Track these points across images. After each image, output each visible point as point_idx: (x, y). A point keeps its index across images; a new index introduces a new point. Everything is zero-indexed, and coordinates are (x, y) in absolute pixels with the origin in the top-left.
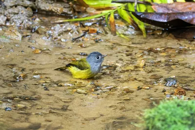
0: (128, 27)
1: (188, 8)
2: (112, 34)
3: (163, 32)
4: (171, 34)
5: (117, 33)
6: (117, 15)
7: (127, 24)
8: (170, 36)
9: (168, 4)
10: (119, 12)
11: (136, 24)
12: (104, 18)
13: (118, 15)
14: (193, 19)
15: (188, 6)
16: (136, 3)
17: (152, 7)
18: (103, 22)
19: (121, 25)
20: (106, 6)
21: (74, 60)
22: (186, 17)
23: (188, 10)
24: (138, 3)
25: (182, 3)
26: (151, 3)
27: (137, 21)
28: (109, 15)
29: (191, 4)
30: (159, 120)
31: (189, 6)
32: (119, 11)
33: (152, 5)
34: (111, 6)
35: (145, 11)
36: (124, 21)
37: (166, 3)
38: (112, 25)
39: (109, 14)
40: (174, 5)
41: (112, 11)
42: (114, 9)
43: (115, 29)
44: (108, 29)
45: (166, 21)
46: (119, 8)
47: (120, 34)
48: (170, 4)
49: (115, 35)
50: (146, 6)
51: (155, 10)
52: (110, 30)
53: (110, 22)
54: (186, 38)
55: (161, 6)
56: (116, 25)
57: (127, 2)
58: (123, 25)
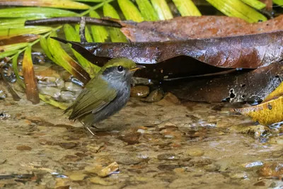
0: (66, 80)
1: (209, 30)
2: (29, 99)
3: (151, 89)
4: (169, 94)
5: (41, 96)
6: (39, 54)
7: (63, 73)
8: (168, 99)
9: (159, 22)
10: (45, 47)
11: (84, 72)
12: (10, 62)
13: (42, 55)
14: (220, 54)
15: (207, 26)
16: (82, 25)
17: (123, 30)
18: (8, 72)
19: (49, 78)
20: (13, 34)
22: (204, 52)
23: (209, 35)
24: (89, 24)
25: (192, 19)
26: (120, 21)
27: (87, 65)
28: (21, 56)
29: (214, 21)
31: (212, 25)
32: (43, 43)
33: (121, 27)
34: (23, 34)
35: (105, 40)
36: (56, 67)
37: (154, 19)
38: (29, 77)
39: (20, 51)
40: (175, 24)
41: (27, 46)
42: (32, 42)
43: (36, 87)
44: (19, 89)
45: (154, 62)
46: (44, 37)
47: (47, 99)
48: (165, 22)
49: (37, 100)
50: (108, 30)
51: (128, 37)
52: (25, 91)
53: (24, 71)
54: (206, 103)
55: (143, 27)
56: (39, 77)
57: (63, 23)
58: (54, 77)
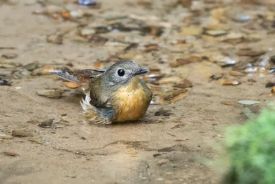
21: (66, 15)
30: (260, 151)
